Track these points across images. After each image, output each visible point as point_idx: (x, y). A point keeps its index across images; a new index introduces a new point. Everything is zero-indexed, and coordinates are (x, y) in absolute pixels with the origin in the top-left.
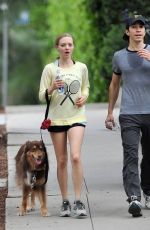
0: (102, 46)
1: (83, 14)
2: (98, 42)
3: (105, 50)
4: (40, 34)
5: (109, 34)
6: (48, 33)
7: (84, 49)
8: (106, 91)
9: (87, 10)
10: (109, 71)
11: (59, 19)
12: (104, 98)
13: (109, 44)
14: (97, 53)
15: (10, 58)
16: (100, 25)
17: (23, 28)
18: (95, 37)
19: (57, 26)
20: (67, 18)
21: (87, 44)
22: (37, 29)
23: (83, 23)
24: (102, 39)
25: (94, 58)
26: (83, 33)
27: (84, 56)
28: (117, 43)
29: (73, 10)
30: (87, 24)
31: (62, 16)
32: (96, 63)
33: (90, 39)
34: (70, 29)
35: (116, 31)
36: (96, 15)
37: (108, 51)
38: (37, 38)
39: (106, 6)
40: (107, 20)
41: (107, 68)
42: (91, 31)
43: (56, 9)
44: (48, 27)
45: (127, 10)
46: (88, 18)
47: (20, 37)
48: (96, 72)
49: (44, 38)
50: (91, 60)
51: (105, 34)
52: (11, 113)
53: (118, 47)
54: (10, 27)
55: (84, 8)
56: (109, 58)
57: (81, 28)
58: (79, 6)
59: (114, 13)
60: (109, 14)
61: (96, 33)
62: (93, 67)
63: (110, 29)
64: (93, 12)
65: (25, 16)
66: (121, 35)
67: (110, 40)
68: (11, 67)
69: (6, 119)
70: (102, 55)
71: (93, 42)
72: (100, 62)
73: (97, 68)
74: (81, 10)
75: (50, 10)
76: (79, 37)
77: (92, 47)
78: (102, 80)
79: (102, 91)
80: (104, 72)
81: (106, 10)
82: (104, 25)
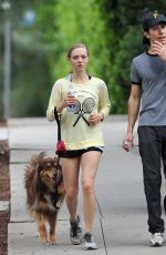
0: (118, 50)
1: (97, 14)
2: (114, 46)
3: (121, 54)
4: (47, 36)
5: (127, 36)
6: (57, 36)
8: (122, 102)
9: (101, 9)
10: (126, 79)
11: (68, 19)
12: (120, 110)
13: (126, 48)
14: (112, 58)
15: (13, 63)
16: (115, 27)
17: (28, 29)
18: (109, 40)
19: (66, 27)
20: (78, 18)
21: (101, 47)
22: (44, 31)
23: (96, 24)
24: (117, 43)
25: (108, 64)
26: (96, 35)
28: (135, 47)
29: (85, 10)
30: (101, 26)
31: (72, 15)
32: (111, 69)
33: (104, 43)
34: (81, 30)
35: (135, 34)
36: (112, 15)
37: (125, 56)
38: (43, 41)
39: (123, 4)
40: (124, 21)
41: (123, 74)
42: (105, 33)
43: (65, 8)
44: (56, 29)
45: (146, 9)
46: (102, 18)
47: (24, 40)
48: (112, 80)
49: (52, 41)
50: (105, 67)
51: (121, 37)
52: (13, 126)
53: (136, 51)
54: (12, 29)
55: (97, 6)
56: (126, 63)
57: (94, 29)
58: (92, 5)
59: (132, 12)
60: (126, 15)
61: (111, 35)
62: (108, 74)
63: (127, 30)
64: (108, 11)
65: (30, 16)
66: (139, 39)
67: (127, 43)
68: (14, 75)
69: (9, 133)
70: (118, 60)
71: (108, 46)
72: (115, 68)
73: (112, 75)
74: (94, 9)
75: (59, 9)
76: (92, 40)
77: (106, 52)
78: (118, 89)
79: (118, 101)
80: (120, 80)
81: (123, 9)
82: (121, 26)
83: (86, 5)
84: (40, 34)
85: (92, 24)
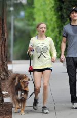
1: (53, 13)
4: (30, 23)
6: (34, 23)
7: (53, 31)
9: (54, 11)
11: (40, 15)
14: (60, 33)
15: (14, 35)
16: (61, 19)
17: (22, 20)
18: (58, 25)
19: (39, 18)
20: (44, 15)
21: (55, 28)
22: (29, 20)
23: (53, 17)
25: (58, 35)
26: (52, 22)
27: (53, 35)
29: (47, 11)
30: (55, 18)
31: (42, 13)
32: (59, 38)
33: (56, 26)
34: (45, 20)
36: (60, 13)
38: (28, 25)
39: (65, 9)
42: (57, 21)
43: (39, 10)
44: (34, 19)
46: (55, 15)
47: (20, 24)
49: (32, 25)
50: (56, 36)
52: (15, 64)
54: (14, 19)
55: (53, 9)
57: (51, 20)
58: (50, 9)
62: (58, 40)
63: (67, 20)
64: (58, 12)
65: (22, 14)
68: (15, 40)
69: (13, 67)
71: (58, 27)
74: (51, 11)
75: (35, 10)
76: (51, 24)
77: (57, 30)
81: (65, 11)
82: (64, 18)
83: (48, 9)
84: (27, 22)
85: (51, 18)
